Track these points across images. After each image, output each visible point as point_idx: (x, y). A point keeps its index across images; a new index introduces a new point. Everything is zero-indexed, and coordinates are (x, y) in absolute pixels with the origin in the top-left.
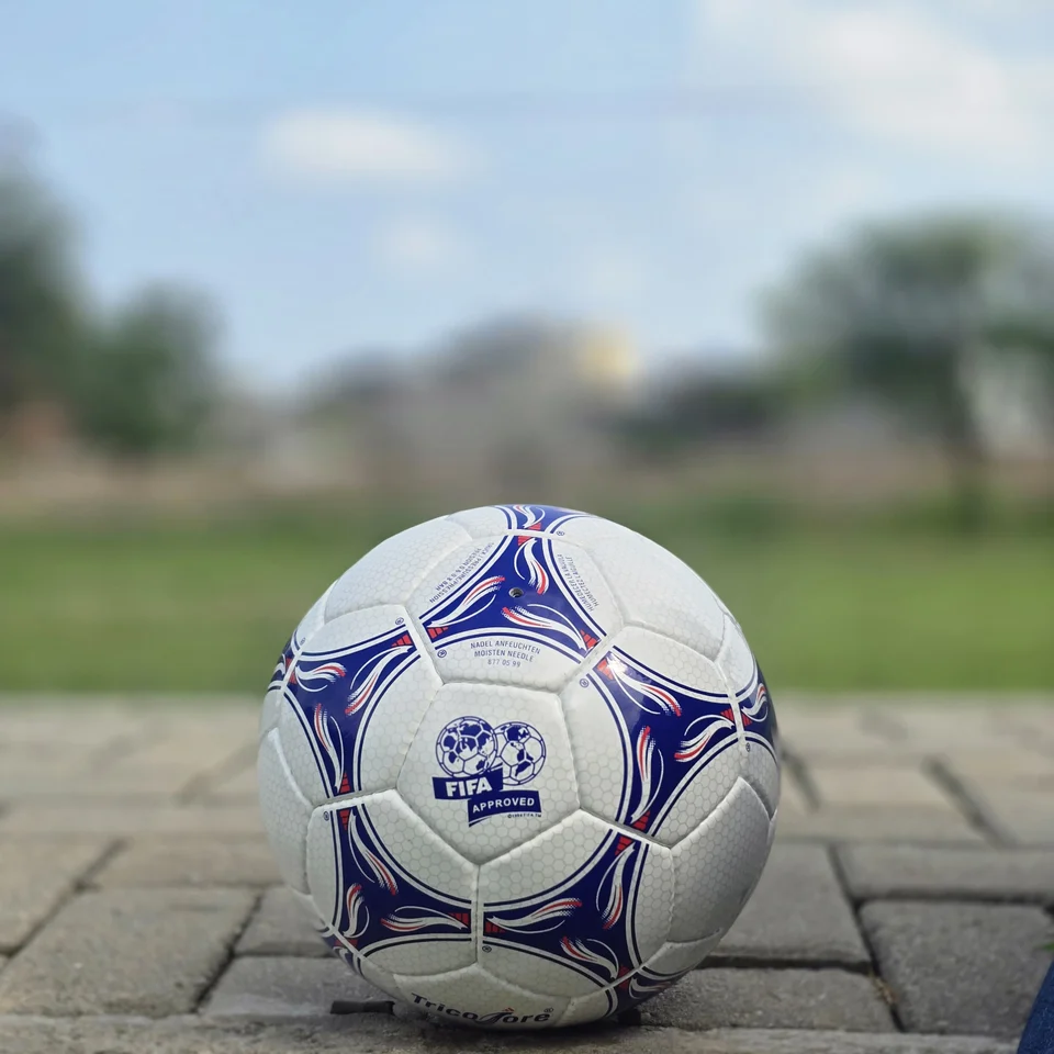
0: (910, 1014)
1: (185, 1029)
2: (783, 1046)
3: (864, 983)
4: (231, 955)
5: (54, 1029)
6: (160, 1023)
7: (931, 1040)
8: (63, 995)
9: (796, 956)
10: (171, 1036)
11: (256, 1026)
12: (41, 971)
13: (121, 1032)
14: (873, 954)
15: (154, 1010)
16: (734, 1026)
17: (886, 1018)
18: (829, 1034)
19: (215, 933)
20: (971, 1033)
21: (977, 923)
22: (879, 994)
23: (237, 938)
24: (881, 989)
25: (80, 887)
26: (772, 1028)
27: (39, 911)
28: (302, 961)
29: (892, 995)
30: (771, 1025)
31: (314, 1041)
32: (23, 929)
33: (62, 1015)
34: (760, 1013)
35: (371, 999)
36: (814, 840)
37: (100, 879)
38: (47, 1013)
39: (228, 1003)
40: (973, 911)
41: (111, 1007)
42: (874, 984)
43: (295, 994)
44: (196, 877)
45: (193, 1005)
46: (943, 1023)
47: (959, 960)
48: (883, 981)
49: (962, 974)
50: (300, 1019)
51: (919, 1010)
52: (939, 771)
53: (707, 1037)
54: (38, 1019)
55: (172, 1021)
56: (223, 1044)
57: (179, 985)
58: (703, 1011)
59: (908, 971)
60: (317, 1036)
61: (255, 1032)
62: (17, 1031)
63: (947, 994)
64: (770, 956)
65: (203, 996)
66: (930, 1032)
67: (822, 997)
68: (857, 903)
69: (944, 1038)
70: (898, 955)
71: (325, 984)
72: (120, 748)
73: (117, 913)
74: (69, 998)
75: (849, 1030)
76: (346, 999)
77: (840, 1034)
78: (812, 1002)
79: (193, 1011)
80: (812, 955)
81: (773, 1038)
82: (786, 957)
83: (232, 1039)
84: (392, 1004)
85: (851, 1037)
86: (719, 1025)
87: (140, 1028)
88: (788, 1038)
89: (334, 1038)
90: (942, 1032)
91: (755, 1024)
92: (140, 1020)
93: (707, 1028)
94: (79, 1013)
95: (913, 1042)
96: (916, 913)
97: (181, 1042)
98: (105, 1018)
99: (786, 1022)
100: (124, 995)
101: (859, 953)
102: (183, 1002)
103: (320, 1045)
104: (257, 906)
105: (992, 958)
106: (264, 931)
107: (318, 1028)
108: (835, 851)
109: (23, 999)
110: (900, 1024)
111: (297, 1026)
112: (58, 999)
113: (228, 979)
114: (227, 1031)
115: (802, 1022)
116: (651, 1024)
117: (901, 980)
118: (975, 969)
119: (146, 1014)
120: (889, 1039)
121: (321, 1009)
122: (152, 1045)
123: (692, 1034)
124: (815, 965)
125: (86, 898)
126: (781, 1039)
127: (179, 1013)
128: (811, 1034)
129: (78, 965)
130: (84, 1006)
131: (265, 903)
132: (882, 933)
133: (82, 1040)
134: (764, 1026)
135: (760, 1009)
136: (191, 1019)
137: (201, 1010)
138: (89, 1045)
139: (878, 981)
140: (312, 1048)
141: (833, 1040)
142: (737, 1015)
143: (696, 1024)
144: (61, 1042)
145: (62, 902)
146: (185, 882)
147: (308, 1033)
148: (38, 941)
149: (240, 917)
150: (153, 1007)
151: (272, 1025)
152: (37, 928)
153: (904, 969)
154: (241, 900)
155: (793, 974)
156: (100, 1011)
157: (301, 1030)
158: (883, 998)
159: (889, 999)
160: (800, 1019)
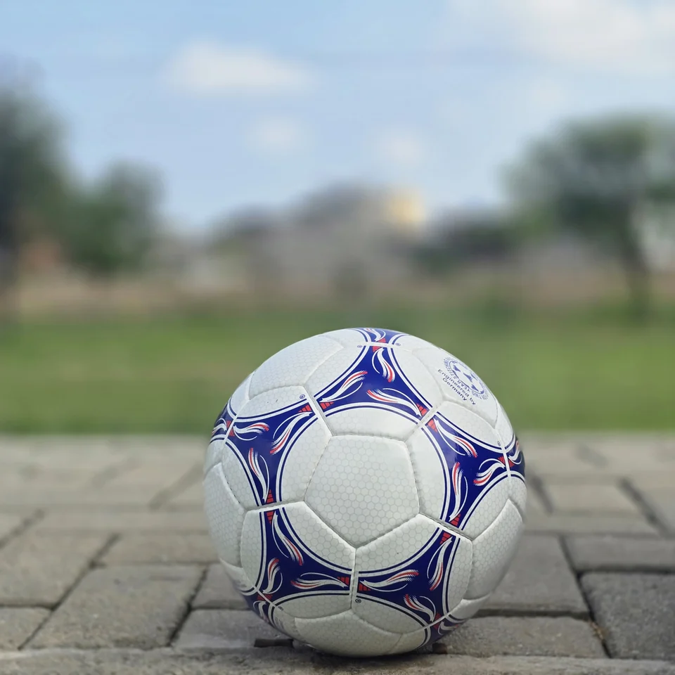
0: (614, 646)
1: (165, 657)
2: (536, 667)
3: (585, 626)
4: (189, 609)
5: (84, 657)
6: (149, 653)
7: (629, 663)
8: (88, 635)
9: (542, 609)
10: (157, 662)
11: (209, 655)
12: (73, 619)
13: (125, 659)
14: (590, 607)
15: (146, 645)
16: (505, 654)
17: (600, 648)
18: (565, 659)
19: (179, 594)
20: (653, 658)
21: (655, 587)
22: (594, 633)
23: (193, 598)
24: (596, 630)
25: (93, 565)
26: (528, 655)
27: (70, 580)
28: (234, 612)
29: (603, 633)
30: (527, 653)
31: (245, 665)
32: (60, 592)
33: (87, 648)
34: (521, 646)
35: (278, 637)
36: (550, 533)
37: (105, 559)
38: (78, 646)
39: (190, 640)
40: (652, 579)
41: (119, 643)
42: (591, 626)
43: (232, 634)
44: (165, 558)
45: (168, 641)
46: (635, 652)
47: (644, 611)
48: (597, 624)
49: (646, 620)
50: (235, 651)
51: (620, 644)
52: (626, 486)
53: (489, 662)
54: (74, 651)
55: (156, 651)
56: (189, 667)
57: (159, 629)
58: (485, 644)
59: (612, 618)
60: (247, 661)
61: (209, 659)
62: (62, 658)
63: (637, 633)
64: (526, 609)
65: (174, 635)
66: (627, 658)
67: (559, 635)
68: (579, 574)
69: (636, 662)
70: (606, 608)
71: (250, 628)
72: (111, 473)
73: (117, 582)
74: (91, 637)
75: (577, 657)
76: (263, 638)
77: (572, 659)
78: (553, 639)
79: (168, 645)
80: (552, 608)
81: (529, 662)
82: (536, 609)
83: (194, 663)
84: (292, 640)
85: (578, 661)
86: (496, 654)
87: (137, 656)
88: (539, 662)
89: (257, 663)
90: (635, 658)
91: (518, 653)
92: (137, 651)
93: (488, 656)
94: (98, 647)
95: (616, 664)
96: (616, 580)
97: (163, 666)
98: (115, 650)
99: (537, 652)
100: (125, 635)
101: (581, 607)
102: (162, 640)
103: (249, 667)
104: (204, 577)
105: (665, 610)
106: (209, 593)
107: (247, 657)
108: (563, 539)
109: (63, 637)
110: (609, 652)
111: (233, 655)
112: (85, 638)
113: (189, 624)
114: (191, 658)
115: (547, 652)
116: (454, 653)
117: (608, 624)
118: (654, 617)
119: (140, 647)
120: (602, 663)
121: (247, 644)
122: (145, 668)
123: (479, 659)
124: (555, 614)
125: (98, 572)
126: (535, 663)
127: (160, 646)
128: (554, 659)
129: (96, 616)
130: (102, 642)
131: (210, 575)
132: (595, 594)
133: (102, 665)
134: (523, 655)
135: (521, 643)
136: (167, 650)
137: (173, 644)
138: (107, 667)
139: (594, 624)
140: (244, 669)
141: (567, 663)
142: (506, 647)
143: (481, 653)
144: (89, 666)
145: (83, 574)
146: (158, 562)
147: (241, 660)
148: (70, 600)
149: (194, 584)
150: (144, 642)
151: (218, 654)
152: (68, 591)
153: (609, 616)
154: (193, 573)
155: (541, 620)
156: (112, 645)
157: (237, 658)
158: (597, 636)
159: (601, 636)
160: (546, 650)
